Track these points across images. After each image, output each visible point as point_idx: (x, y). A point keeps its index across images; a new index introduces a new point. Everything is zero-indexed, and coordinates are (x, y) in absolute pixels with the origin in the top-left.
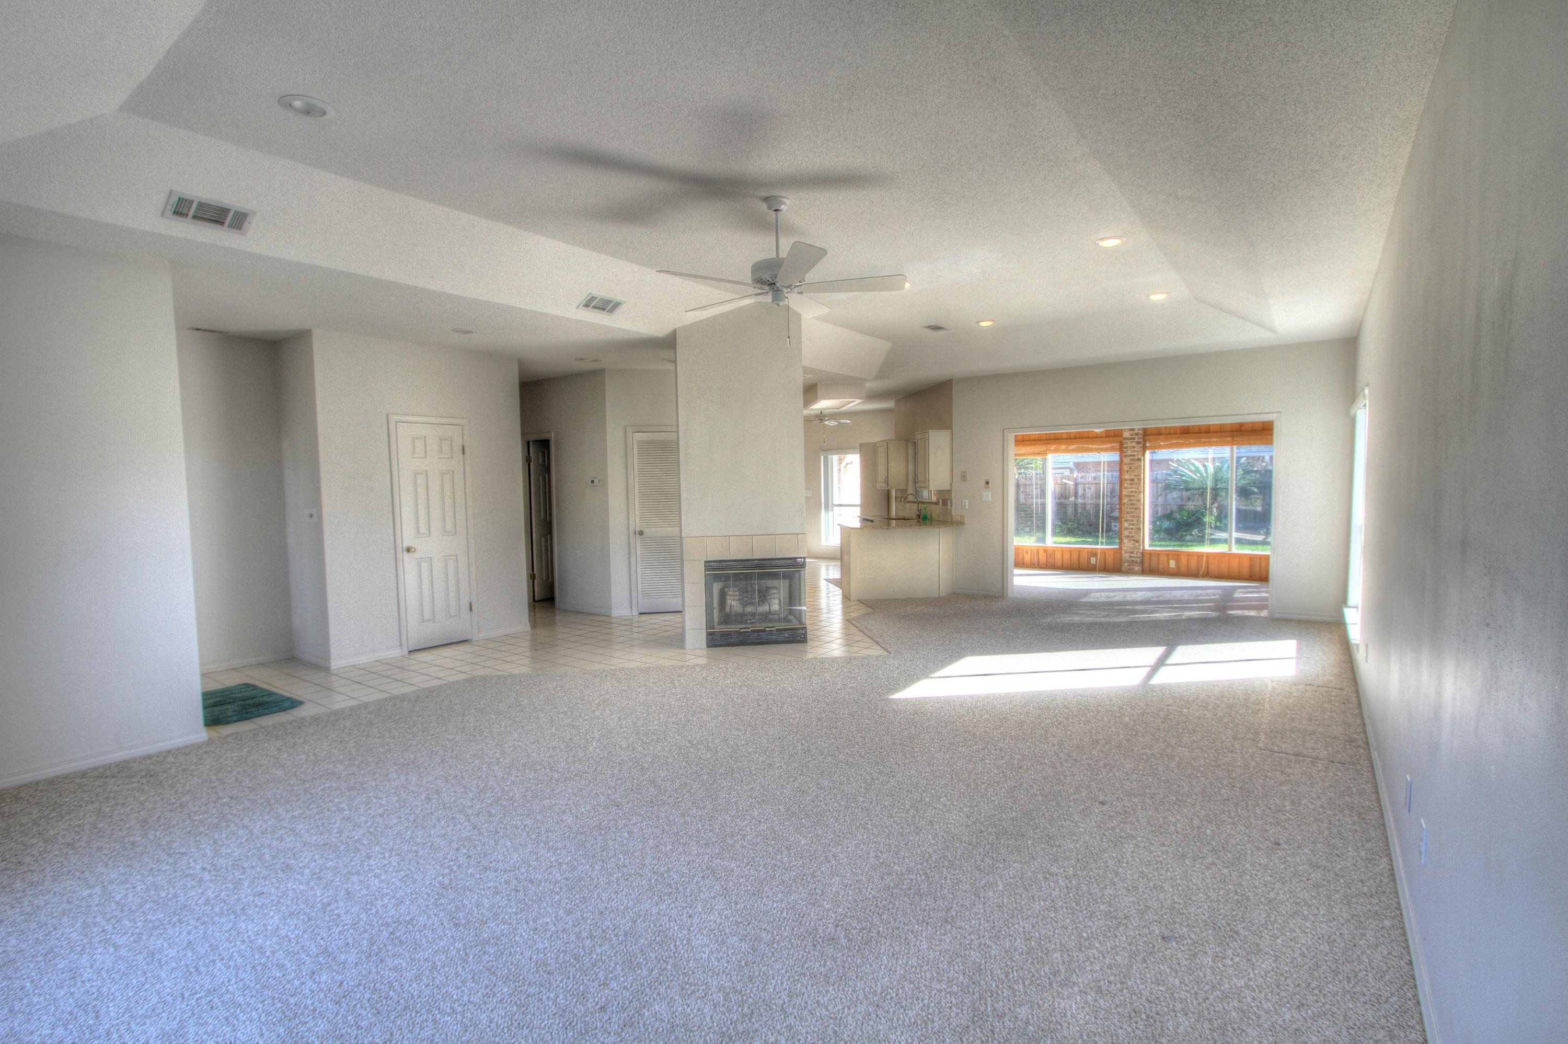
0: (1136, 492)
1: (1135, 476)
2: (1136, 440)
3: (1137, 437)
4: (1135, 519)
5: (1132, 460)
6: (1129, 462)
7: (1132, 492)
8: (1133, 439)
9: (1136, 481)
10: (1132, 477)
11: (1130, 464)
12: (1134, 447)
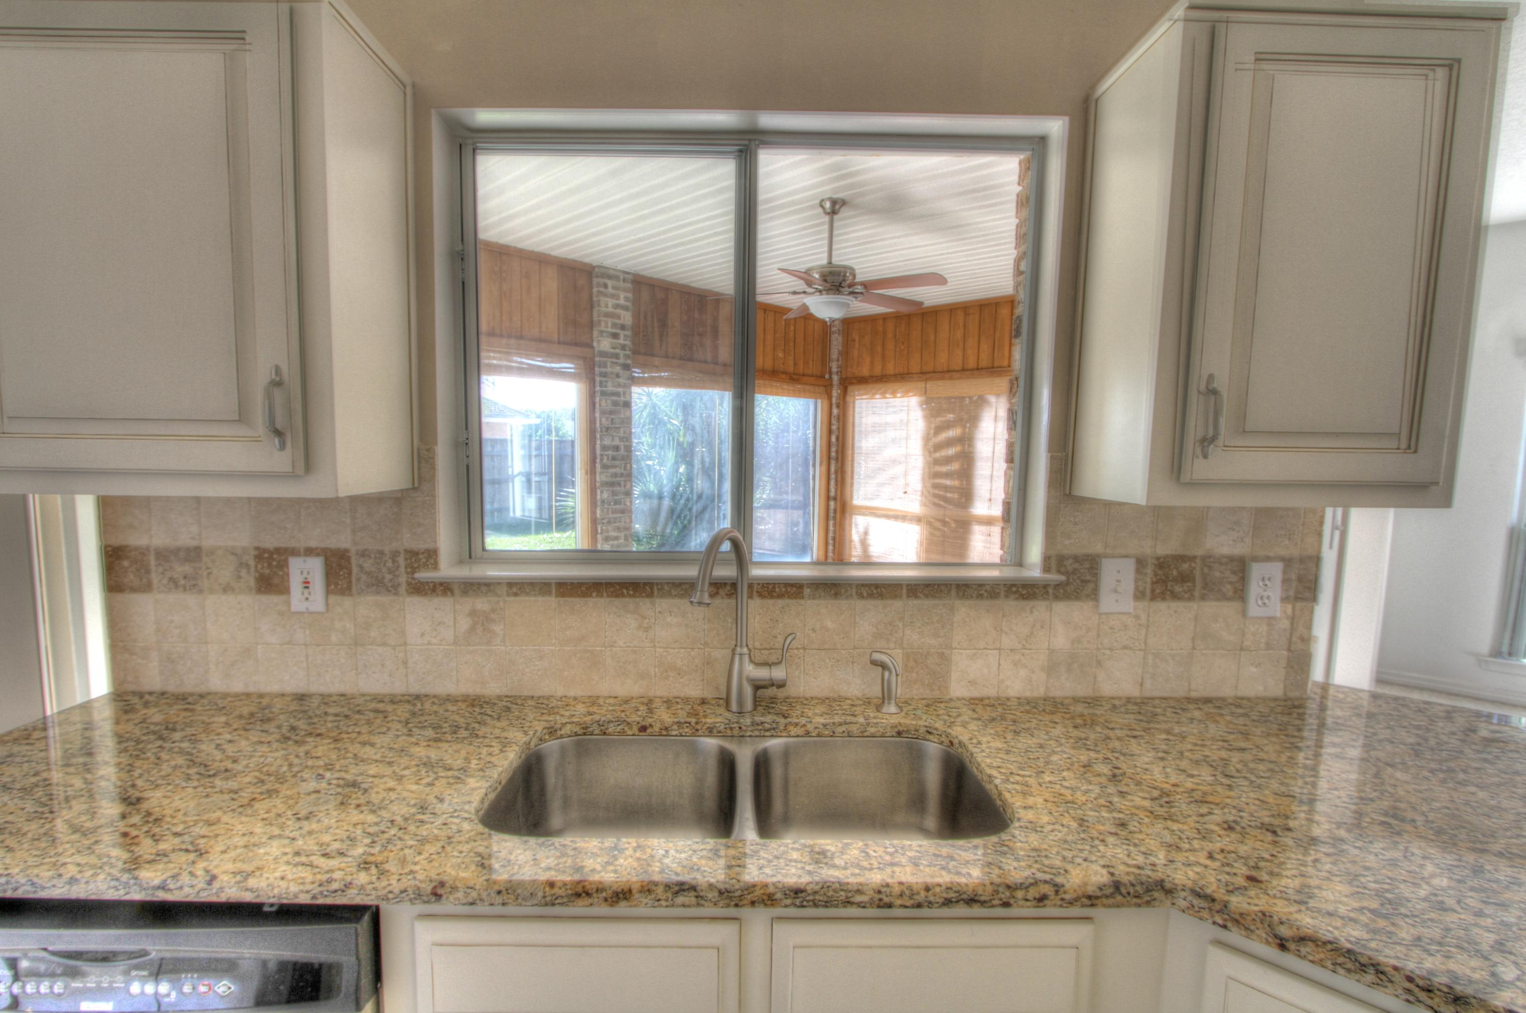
0: (622, 475)
1: (622, 439)
2: (622, 361)
3: (622, 353)
4: (622, 535)
5: (615, 404)
6: (610, 407)
7: (616, 475)
8: (617, 356)
9: (622, 452)
10: (616, 442)
11: (611, 413)
12: (618, 376)
